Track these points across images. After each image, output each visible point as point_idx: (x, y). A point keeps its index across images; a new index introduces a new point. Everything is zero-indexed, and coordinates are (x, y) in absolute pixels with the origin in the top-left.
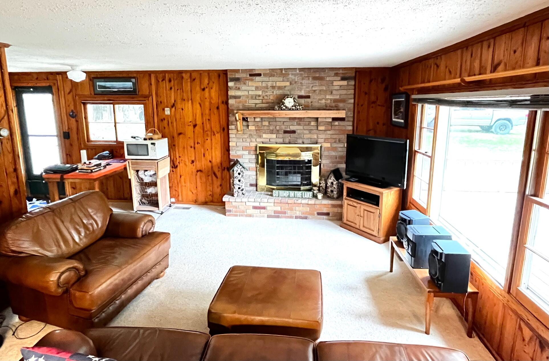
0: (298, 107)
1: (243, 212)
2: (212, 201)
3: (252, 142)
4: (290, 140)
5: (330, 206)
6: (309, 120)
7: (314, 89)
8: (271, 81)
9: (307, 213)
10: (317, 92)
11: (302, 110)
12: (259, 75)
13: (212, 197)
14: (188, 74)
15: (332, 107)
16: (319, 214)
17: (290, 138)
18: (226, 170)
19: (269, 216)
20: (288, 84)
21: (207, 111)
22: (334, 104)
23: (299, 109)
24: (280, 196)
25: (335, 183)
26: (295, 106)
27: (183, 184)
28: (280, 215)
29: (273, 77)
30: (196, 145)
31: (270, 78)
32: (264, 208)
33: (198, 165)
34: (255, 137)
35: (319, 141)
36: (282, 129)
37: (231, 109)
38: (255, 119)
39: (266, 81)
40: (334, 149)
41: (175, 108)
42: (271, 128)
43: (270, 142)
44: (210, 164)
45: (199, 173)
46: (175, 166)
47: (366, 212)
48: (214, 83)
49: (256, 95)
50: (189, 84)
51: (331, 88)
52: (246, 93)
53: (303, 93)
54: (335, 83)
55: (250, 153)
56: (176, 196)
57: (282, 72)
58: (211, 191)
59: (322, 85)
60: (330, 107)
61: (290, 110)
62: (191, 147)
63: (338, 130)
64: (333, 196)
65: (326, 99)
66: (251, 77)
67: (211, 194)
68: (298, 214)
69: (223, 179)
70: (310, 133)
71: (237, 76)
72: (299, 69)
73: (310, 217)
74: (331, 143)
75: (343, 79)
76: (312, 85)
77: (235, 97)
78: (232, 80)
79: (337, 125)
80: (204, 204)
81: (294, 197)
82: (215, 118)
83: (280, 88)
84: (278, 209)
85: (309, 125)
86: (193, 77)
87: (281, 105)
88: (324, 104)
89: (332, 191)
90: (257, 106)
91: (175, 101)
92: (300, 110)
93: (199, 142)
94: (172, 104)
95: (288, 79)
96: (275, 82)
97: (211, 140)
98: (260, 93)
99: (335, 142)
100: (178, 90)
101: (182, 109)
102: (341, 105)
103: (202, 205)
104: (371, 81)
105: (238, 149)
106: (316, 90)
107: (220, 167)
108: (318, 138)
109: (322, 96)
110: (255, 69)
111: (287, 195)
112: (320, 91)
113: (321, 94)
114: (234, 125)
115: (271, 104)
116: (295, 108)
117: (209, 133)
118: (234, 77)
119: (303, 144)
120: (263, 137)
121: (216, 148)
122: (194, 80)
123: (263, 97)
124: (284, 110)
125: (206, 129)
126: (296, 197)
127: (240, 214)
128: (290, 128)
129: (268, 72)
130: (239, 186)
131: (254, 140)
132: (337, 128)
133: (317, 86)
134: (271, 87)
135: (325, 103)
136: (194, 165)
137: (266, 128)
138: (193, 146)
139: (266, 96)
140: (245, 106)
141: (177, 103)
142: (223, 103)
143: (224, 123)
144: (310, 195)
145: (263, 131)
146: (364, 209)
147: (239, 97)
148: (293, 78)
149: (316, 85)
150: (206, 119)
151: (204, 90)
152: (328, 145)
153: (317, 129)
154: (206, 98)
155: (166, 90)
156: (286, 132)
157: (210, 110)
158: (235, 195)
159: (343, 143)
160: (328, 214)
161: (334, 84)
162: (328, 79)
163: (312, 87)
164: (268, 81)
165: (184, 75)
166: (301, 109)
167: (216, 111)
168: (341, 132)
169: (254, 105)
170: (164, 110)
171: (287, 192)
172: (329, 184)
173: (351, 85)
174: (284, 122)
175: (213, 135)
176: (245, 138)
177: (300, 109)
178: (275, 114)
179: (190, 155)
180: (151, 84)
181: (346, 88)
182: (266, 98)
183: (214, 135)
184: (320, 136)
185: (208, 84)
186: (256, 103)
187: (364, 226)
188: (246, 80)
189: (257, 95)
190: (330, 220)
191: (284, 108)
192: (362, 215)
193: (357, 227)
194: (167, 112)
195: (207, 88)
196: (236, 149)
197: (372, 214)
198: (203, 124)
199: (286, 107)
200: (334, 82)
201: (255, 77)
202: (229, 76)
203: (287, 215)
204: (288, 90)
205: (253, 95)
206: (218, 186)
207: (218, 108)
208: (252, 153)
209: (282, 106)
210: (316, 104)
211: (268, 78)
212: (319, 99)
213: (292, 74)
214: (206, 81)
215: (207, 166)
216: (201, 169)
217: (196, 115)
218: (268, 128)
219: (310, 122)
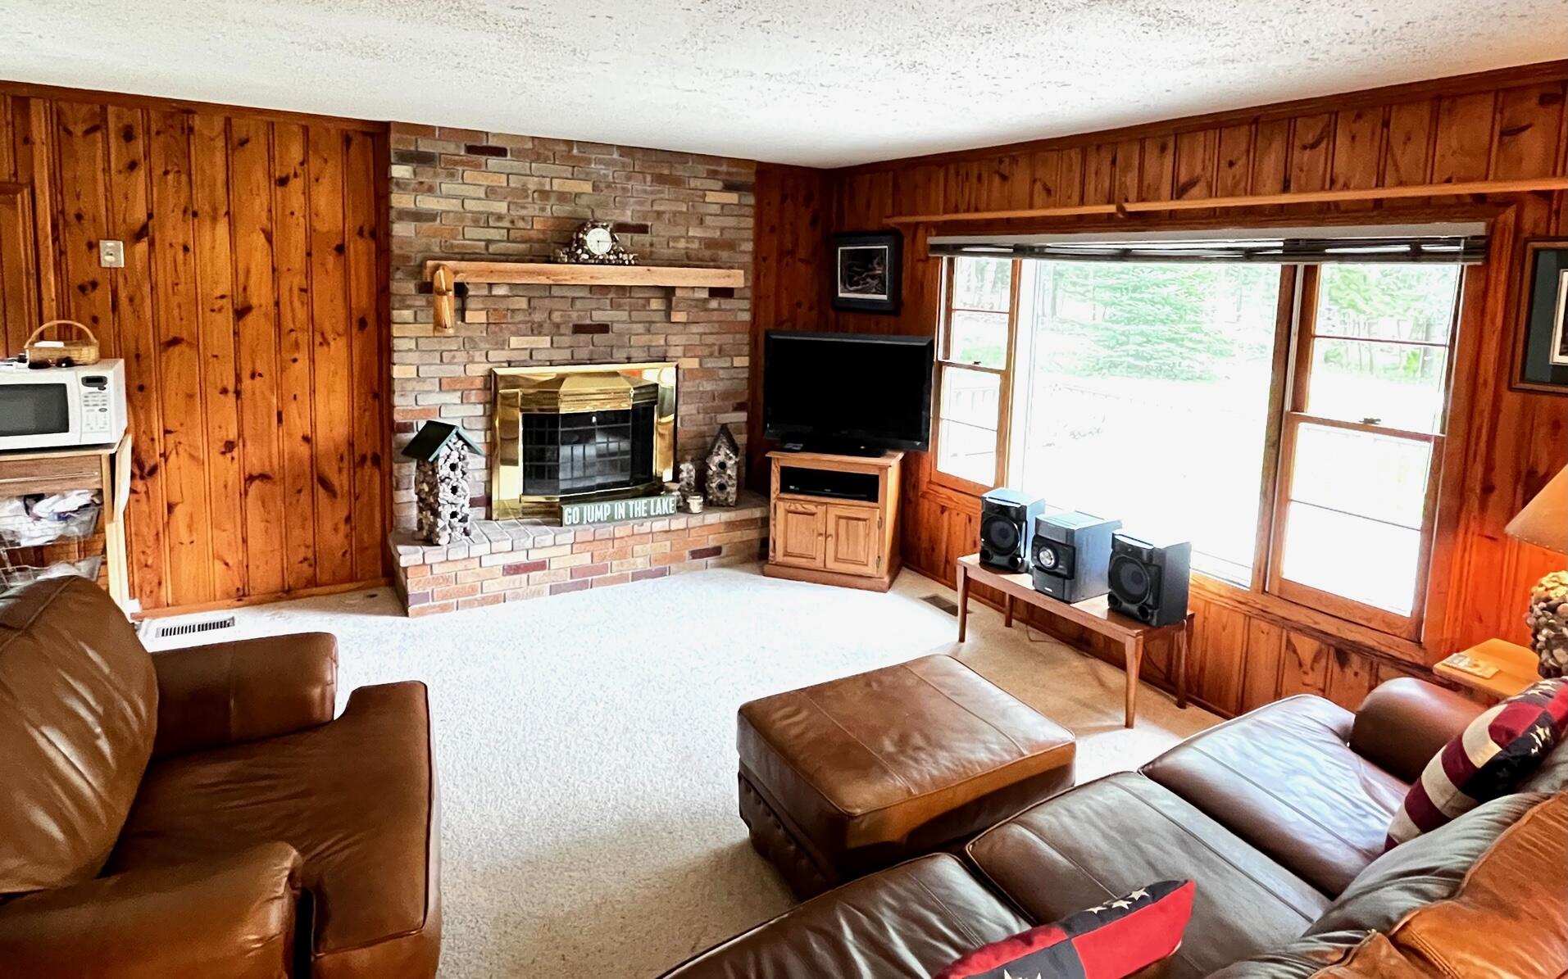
0: (625, 257)
1: (473, 590)
2: (313, 582)
3: (472, 362)
4: (592, 352)
5: (722, 529)
6: (647, 295)
7: (656, 208)
8: (538, 174)
9: (665, 557)
10: (666, 216)
11: (635, 265)
12: (500, 152)
13: (310, 565)
14: (218, 123)
15: (702, 260)
16: (696, 554)
17: (591, 347)
18: (369, 463)
19: (554, 590)
20: (587, 187)
21: (297, 258)
22: (707, 253)
23: (627, 262)
24: (585, 522)
25: (730, 463)
26: (615, 253)
27: (184, 536)
28: (590, 578)
29: (545, 162)
30: (247, 383)
31: (533, 165)
32: (541, 566)
33: (255, 458)
34: (483, 345)
35: (669, 355)
36: (570, 322)
37: (400, 256)
38: (490, 291)
39: (523, 172)
40: (706, 373)
41: (152, 244)
42: (538, 317)
43: (531, 359)
44: (304, 450)
45: (257, 483)
46: (147, 470)
47: (842, 522)
48: (326, 161)
49: (489, 214)
50: (219, 158)
51: (702, 209)
52: (453, 205)
53: (627, 217)
54: (711, 197)
55: (467, 398)
56: (147, 589)
57: (571, 150)
58: (308, 547)
59: (677, 200)
60: (699, 259)
61: (602, 262)
62: (224, 391)
63: (718, 322)
64: (726, 499)
65: (689, 237)
66: (474, 157)
67: (310, 555)
68: (641, 564)
69: (357, 498)
70: (649, 331)
71: (425, 146)
72: (619, 147)
73: (673, 567)
74: (701, 359)
75: (729, 187)
76: (651, 197)
77: (418, 216)
78: (405, 158)
79: (714, 310)
80: (278, 599)
81: (628, 517)
82: (327, 286)
83: (563, 197)
84: (584, 559)
85: (644, 307)
86: (238, 133)
87: (577, 249)
88: (683, 252)
89: (722, 487)
90: (492, 248)
91: (150, 216)
92: (630, 264)
93: (259, 369)
94: (138, 227)
95: (587, 174)
96: (548, 180)
97: (313, 361)
98: (501, 207)
99: (711, 355)
100: (166, 173)
101: (186, 249)
102: (724, 255)
103: (272, 602)
104: (784, 199)
105: (427, 387)
106: (663, 212)
107: (346, 457)
108: (666, 344)
109: (679, 231)
110: (487, 133)
111: (606, 514)
112: (675, 214)
113: (676, 225)
114: (408, 307)
115: (536, 246)
116: (615, 258)
117: (303, 338)
118: (412, 148)
119: (629, 363)
120: (511, 347)
121: (330, 391)
122: (243, 142)
123: (512, 222)
124: (585, 263)
125: (288, 324)
126: (631, 516)
127: (460, 599)
128: (594, 319)
129: (529, 145)
130: (454, 509)
131: (479, 356)
132: (715, 316)
133: (668, 202)
134: (534, 192)
135: (687, 248)
136: (233, 458)
137: (520, 317)
138: (231, 388)
139: (523, 218)
140: (452, 246)
141: (162, 227)
142: (361, 233)
143: (363, 299)
144: (671, 505)
145: (513, 328)
146: (836, 516)
147: (431, 216)
148: (602, 172)
149: (662, 199)
150: (291, 290)
151: (283, 182)
152: (693, 363)
153: (669, 321)
154: (292, 213)
155: (107, 170)
156: (579, 329)
157: (309, 254)
158: (443, 540)
159: (729, 356)
160: (716, 551)
161: (707, 200)
162: (693, 183)
163: (653, 202)
164: (528, 172)
165: (197, 122)
166: (633, 262)
167: (331, 260)
168: (728, 327)
169: (483, 243)
170: (92, 246)
171: (607, 505)
172: (714, 468)
173: (747, 206)
174: (573, 299)
175: (321, 344)
176: (451, 351)
177: (630, 261)
178: (557, 275)
179: (214, 421)
180: (27, 140)
181: (736, 213)
182: (521, 224)
183: (325, 342)
184: (673, 340)
185: (302, 164)
186: (490, 238)
187: (837, 559)
188: (456, 163)
189: (492, 213)
190: (723, 566)
191: (586, 256)
192: (831, 530)
193: (818, 564)
194: (113, 254)
195: (296, 175)
196: (418, 387)
197: (861, 523)
198: (277, 304)
199: (592, 256)
200: (707, 193)
201: (484, 158)
202: (395, 143)
203: (609, 574)
204: (589, 207)
205: (481, 213)
206: (336, 524)
207: (340, 249)
208: (473, 399)
209: (580, 251)
210: (665, 252)
211: (528, 164)
212: (670, 237)
213: (600, 162)
214: (296, 152)
215: (291, 459)
216: (267, 470)
217: (248, 272)
218: (527, 319)
219: (648, 300)
